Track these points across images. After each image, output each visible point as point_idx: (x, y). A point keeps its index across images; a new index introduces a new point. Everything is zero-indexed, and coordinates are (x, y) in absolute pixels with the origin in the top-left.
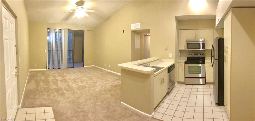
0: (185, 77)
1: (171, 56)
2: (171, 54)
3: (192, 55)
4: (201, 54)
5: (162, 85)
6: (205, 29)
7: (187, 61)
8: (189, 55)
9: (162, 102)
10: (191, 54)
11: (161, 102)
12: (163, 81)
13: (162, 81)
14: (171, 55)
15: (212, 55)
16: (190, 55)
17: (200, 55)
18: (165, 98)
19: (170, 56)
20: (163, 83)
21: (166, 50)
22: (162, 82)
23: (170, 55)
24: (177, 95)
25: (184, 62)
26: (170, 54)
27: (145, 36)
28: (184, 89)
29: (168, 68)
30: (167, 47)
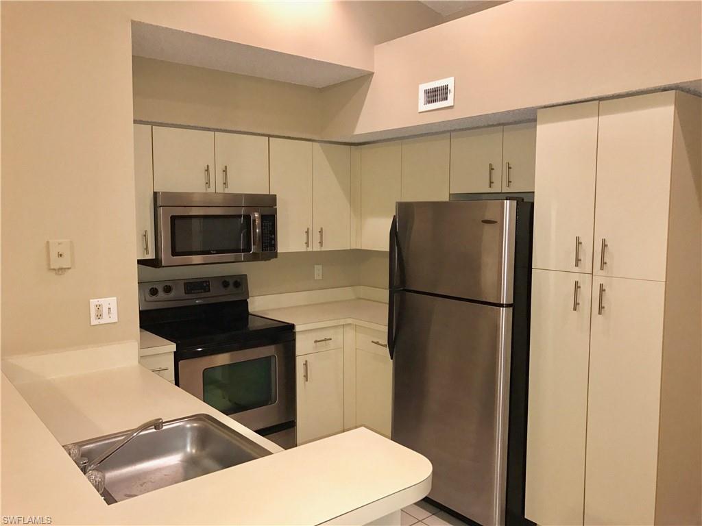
1: (105, 319)
2: (109, 302)
4: (225, 285)
6: (268, 136)
8: (154, 292)
10: (168, 289)
14: (108, 308)
16: (161, 295)
17: (223, 290)
19: (99, 317)
21: (61, 270)
23: (99, 307)
26: (93, 302)
30: (71, 242)
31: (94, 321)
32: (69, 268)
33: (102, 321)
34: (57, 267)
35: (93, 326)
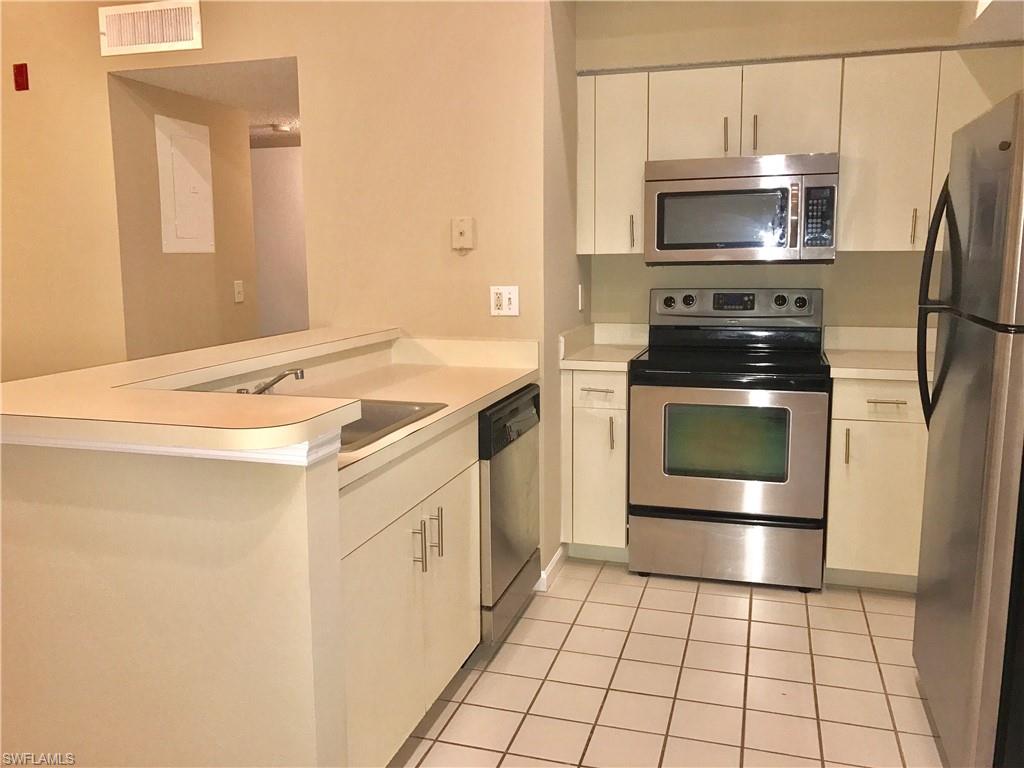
0: (633, 510)
1: (505, 311)
2: (510, 292)
3: (694, 309)
4: (781, 301)
5: (425, 569)
6: (843, 56)
7: (646, 357)
8: (669, 302)
9: (432, 733)
10: (688, 300)
11: (417, 736)
12: (432, 537)
13: (423, 531)
14: (508, 298)
15: (934, 294)
16: (679, 307)
17: (774, 309)
18: (458, 696)
19: (499, 306)
20: (441, 554)
21: (463, 251)
22: (430, 542)
23: (499, 296)
24: (565, 667)
25: (624, 367)
26: (494, 290)
27: (257, 142)
28: (619, 618)
29: (481, 414)
30: (473, 219)
31: (494, 312)
32: (470, 249)
33: (502, 313)
34: (458, 247)
35: (494, 316)
